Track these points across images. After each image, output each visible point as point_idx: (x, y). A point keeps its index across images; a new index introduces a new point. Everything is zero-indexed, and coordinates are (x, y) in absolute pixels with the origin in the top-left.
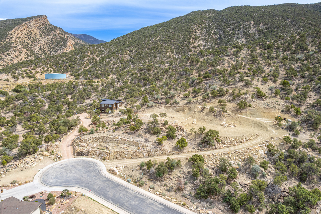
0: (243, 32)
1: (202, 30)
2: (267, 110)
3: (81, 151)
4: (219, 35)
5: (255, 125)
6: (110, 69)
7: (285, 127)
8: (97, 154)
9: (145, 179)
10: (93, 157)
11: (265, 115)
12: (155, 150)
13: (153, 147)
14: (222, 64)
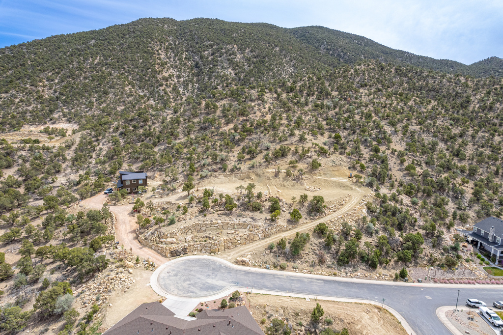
0: (228, 60)
1: (167, 51)
2: (335, 169)
3: (175, 249)
4: (194, 61)
5: (336, 186)
6: (18, 113)
7: (365, 184)
8: (199, 248)
9: (282, 261)
10: (195, 253)
11: (336, 173)
12: (270, 228)
13: (266, 225)
14: (253, 112)
